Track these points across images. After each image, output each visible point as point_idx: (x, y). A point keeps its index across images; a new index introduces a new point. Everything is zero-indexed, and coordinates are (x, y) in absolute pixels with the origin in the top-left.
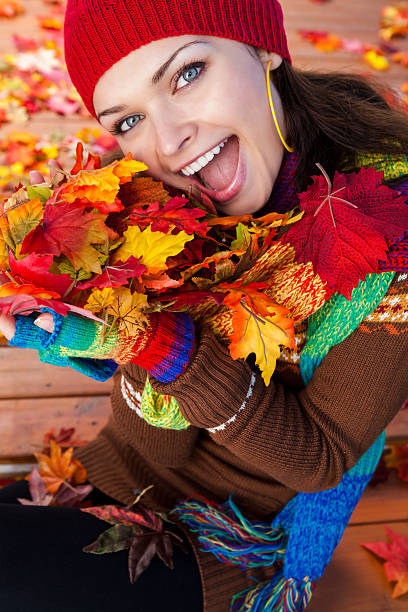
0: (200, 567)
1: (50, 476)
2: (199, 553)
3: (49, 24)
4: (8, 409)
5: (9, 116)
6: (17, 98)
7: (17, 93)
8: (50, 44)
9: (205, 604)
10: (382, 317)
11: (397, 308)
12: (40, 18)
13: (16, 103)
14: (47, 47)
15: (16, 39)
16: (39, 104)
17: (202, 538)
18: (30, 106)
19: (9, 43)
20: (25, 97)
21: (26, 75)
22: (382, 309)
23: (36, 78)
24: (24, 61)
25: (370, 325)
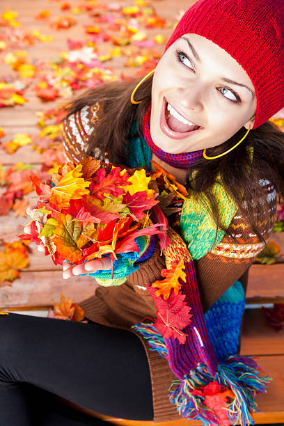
0: (149, 359)
1: (60, 315)
2: (149, 352)
3: (91, 30)
4: (47, 277)
5: (61, 93)
6: (67, 81)
7: (66, 78)
8: (91, 44)
9: (152, 383)
10: (219, 253)
11: (227, 250)
12: (86, 27)
13: (65, 84)
14: (89, 46)
15: (69, 42)
16: (81, 83)
17: (151, 342)
18: (75, 86)
19: (64, 45)
20: (72, 80)
21: (74, 65)
22: (219, 249)
23: (80, 67)
24: (73, 56)
25: (213, 255)
